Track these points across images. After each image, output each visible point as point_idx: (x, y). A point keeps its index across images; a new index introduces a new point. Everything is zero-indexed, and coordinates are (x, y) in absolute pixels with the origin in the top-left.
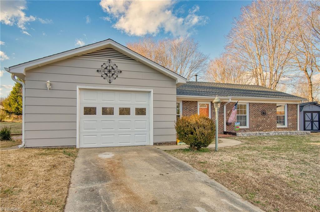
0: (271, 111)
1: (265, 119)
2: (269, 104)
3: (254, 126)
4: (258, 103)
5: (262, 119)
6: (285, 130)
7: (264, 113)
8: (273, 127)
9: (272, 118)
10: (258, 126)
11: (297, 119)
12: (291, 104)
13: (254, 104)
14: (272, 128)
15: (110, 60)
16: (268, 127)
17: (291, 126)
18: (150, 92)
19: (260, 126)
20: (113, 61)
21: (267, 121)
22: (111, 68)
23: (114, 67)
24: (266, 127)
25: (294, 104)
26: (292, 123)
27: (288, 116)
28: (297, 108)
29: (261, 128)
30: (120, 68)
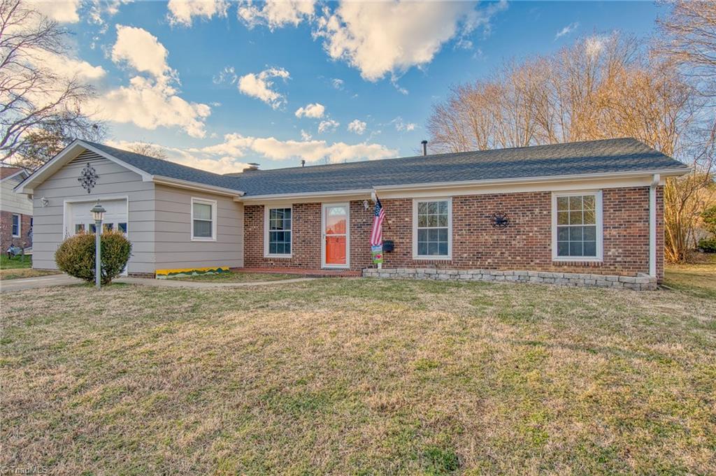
0: (528, 213)
1: (504, 237)
2: (520, 196)
3: (465, 255)
4: (481, 196)
5: (495, 237)
6: (587, 269)
7: (501, 222)
8: (538, 261)
9: (531, 234)
10: (479, 256)
11: (647, 237)
12: (620, 189)
13: (464, 200)
14: (532, 264)
15: (88, 164)
16: (518, 258)
17: (618, 259)
18: (125, 200)
19: (488, 255)
20: (91, 164)
21: (513, 242)
22: (89, 174)
23: (92, 171)
24: (510, 258)
25: (630, 189)
26: (620, 251)
27: (605, 228)
28: (648, 200)
29: (489, 260)
30: (97, 173)
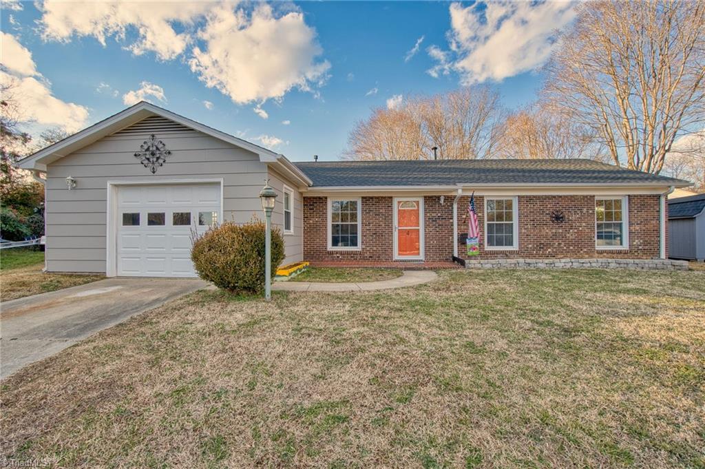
0: (579, 212)
1: (561, 231)
2: (572, 198)
3: (530, 246)
4: (542, 196)
5: (554, 231)
6: (620, 256)
7: (558, 218)
8: (585, 250)
9: (581, 229)
10: (542, 246)
11: (658, 231)
12: (641, 196)
13: (530, 199)
14: (582, 252)
16: (571, 248)
17: (640, 247)
18: (219, 183)
19: (548, 245)
20: (157, 136)
21: (568, 235)
22: (155, 148)
24: (565, 248)
25: (648, 196)
26: (641, 241)
27: (630, 224)
28: (659, 204)
29: (549, 250)
30: (168, 148)
